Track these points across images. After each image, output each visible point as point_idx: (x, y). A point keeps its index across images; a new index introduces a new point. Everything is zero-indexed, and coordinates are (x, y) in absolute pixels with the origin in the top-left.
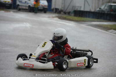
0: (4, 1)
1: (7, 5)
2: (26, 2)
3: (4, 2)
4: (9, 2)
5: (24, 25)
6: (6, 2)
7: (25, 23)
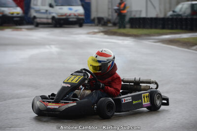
0: (10, 13)
1: (15, 19)
2: (47, 11)
3: (10, 15)
4: (18, 14)
5: (47, 50)
6: (13, 14)
7: (48, 47)
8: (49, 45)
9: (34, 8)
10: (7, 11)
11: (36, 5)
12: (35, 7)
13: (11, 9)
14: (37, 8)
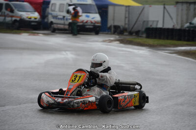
0: (27, 17)
1: (33, 24)
2: (64, 17)
3: (27, 19)
4: (35, 19)
5: (62, 56)
6: (30, 18)
7: (64, 53)
8: (65, 51)
9: (51, 14)
10: (25, 15)
11: (54, 11)
12: (53, 13)
13: (29, 13)
14: (54, 13)
